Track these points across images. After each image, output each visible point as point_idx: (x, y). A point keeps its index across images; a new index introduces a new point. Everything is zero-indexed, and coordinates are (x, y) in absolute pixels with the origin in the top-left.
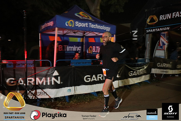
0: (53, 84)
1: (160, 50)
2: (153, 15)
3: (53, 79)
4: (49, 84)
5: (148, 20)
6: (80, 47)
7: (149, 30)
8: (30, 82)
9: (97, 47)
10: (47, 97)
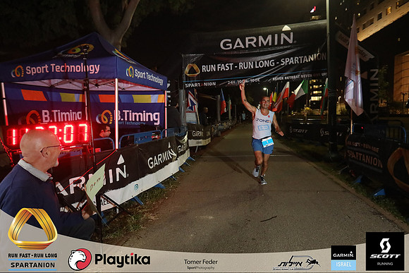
0: (118, 180)
1: (190, 112)
2: (194, 63)
3: (118, 170)
4: (111, 181)
5: (187, 70)
6: (80, 112)
7: (190, 85)
8: (78, 185)
9: (126, 111)
10: (110, 206)
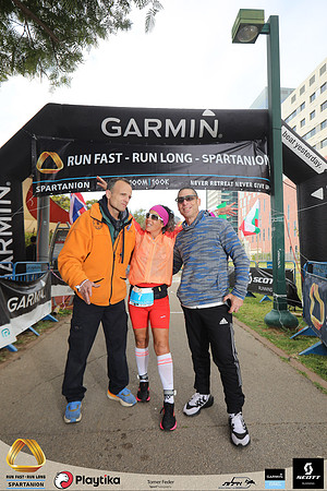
2: (53, 151)
5: (40, 162)
7: (43, 187)
